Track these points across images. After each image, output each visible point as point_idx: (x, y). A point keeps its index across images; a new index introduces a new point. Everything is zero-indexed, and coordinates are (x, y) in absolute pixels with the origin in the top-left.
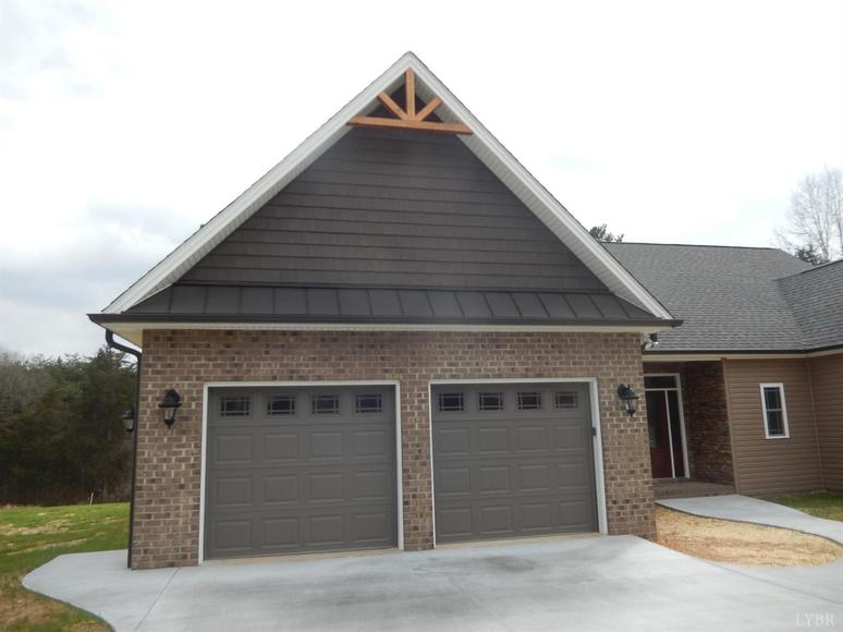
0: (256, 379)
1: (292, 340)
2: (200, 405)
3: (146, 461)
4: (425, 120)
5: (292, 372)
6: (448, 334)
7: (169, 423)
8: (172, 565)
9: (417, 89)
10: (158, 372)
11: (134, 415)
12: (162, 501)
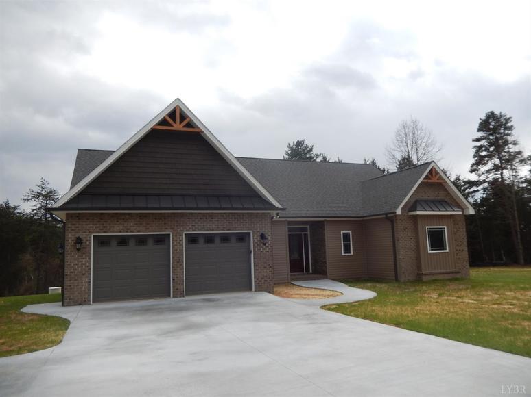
0: (113, 232)
1: (127, 216)
2: (90, 243)
3: (69, 265)
4: (184, 127)
5: (128, 229)
6: (192, 214)
7: (78, 250)
8: (80, 304)
9: (180, 114)
10: (73, 230)
11: (63, 247)
12: (76, 280)
